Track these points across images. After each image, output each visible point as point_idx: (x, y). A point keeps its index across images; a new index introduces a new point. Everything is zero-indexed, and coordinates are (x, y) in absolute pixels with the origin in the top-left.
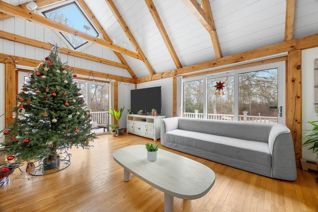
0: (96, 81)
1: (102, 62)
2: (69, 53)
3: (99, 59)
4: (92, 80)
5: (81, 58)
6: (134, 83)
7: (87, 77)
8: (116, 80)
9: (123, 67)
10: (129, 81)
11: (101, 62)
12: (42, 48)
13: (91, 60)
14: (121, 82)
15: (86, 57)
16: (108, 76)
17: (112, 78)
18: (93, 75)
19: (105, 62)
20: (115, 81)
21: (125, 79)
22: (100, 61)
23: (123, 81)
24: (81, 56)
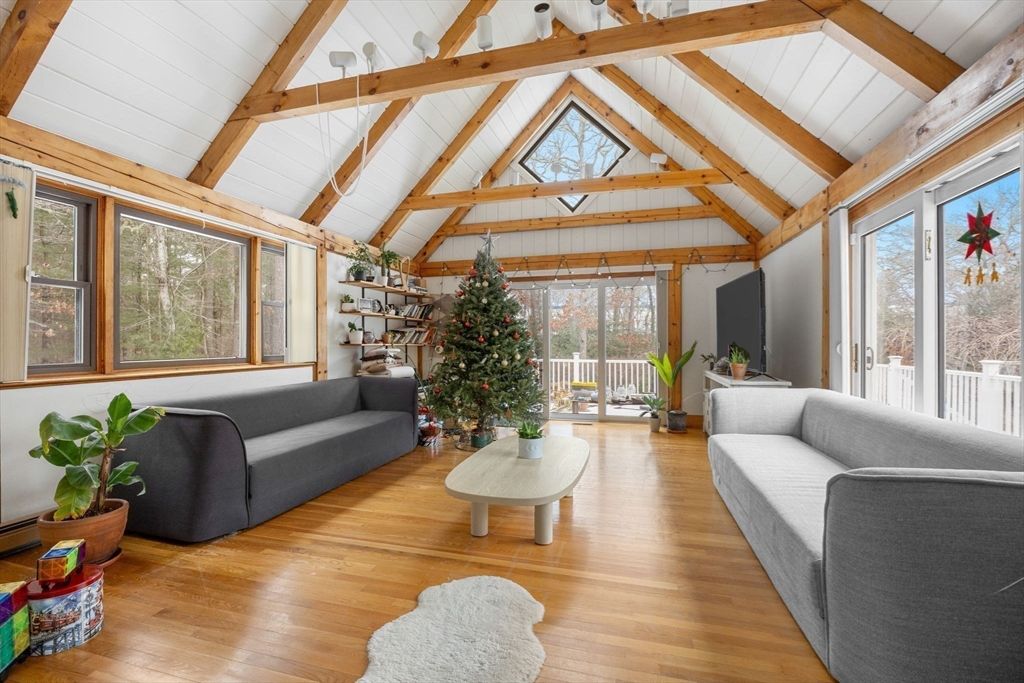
0: (614, 275)
1: (633, 220)
2: (558, 224)
3: (626, 216)
4: (605, 276)
5: (583, 226)
6: (749, 260)
7: (591, 270)
8: (674, 262)
9: (700, 215)
10: (724, 258)
11: (629, 221)
12: (518, 231)
13: (606, 225)
14: (690, 266)
15: (593, 222)
16: (649, 256)
17: (660, 261)
18: (607, 264)
19: (639, 220)
20: (669, 267)
21: (710, 253)
22: (626, 220)
23: (700, 261)
24: (583, 224)
